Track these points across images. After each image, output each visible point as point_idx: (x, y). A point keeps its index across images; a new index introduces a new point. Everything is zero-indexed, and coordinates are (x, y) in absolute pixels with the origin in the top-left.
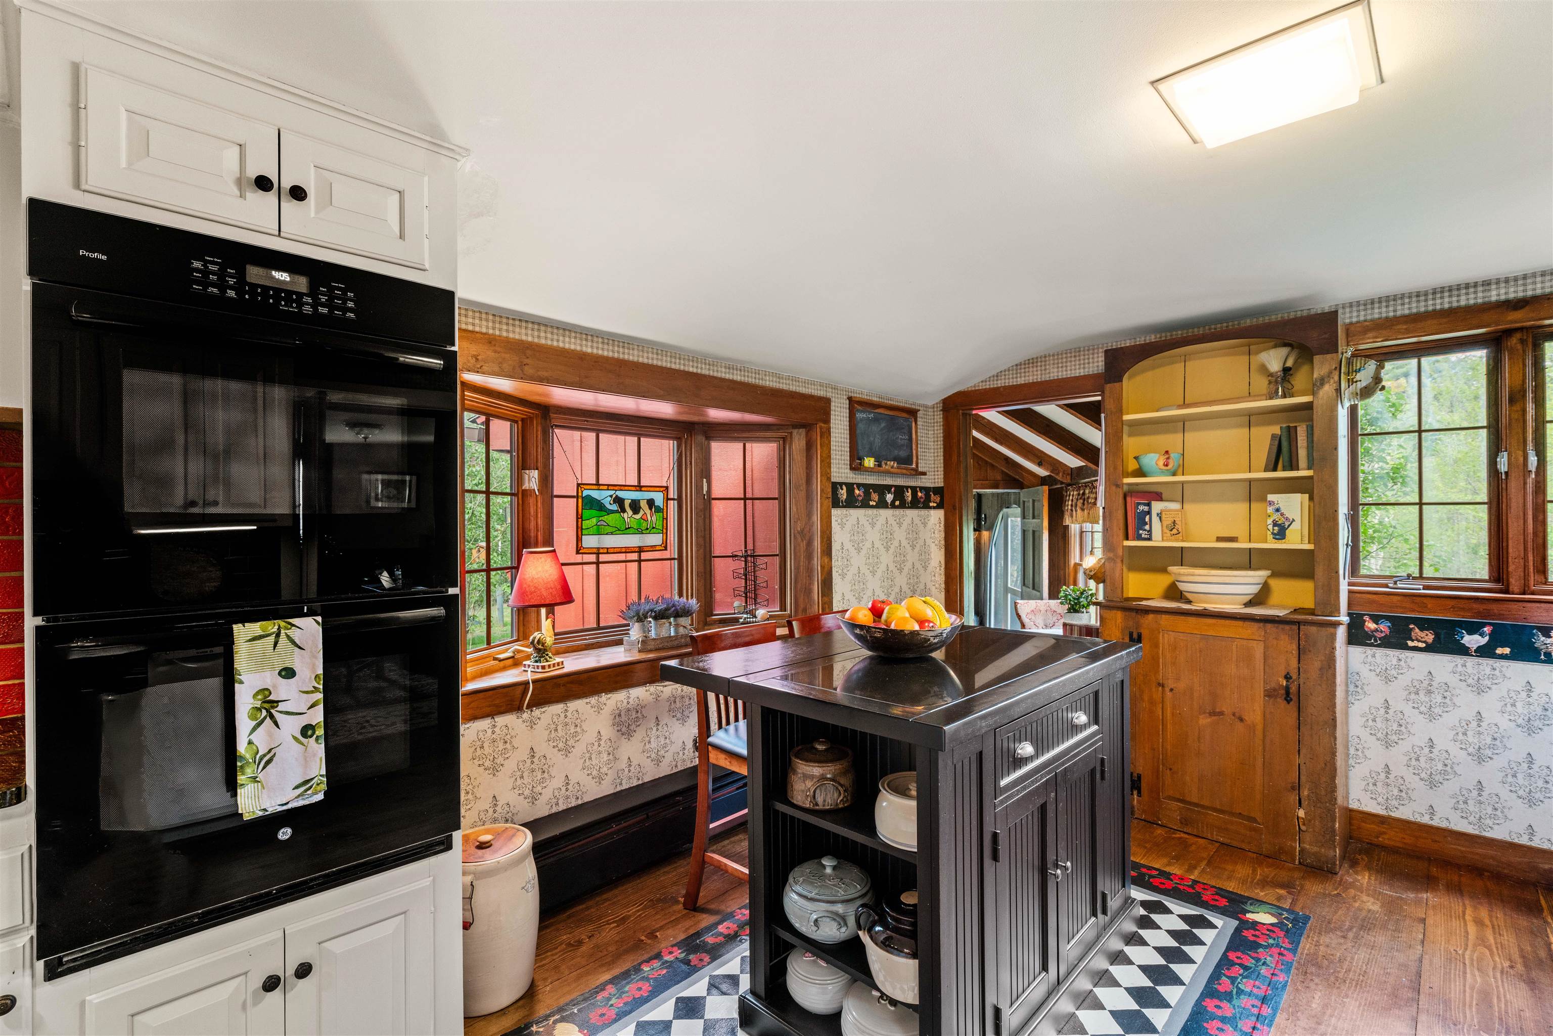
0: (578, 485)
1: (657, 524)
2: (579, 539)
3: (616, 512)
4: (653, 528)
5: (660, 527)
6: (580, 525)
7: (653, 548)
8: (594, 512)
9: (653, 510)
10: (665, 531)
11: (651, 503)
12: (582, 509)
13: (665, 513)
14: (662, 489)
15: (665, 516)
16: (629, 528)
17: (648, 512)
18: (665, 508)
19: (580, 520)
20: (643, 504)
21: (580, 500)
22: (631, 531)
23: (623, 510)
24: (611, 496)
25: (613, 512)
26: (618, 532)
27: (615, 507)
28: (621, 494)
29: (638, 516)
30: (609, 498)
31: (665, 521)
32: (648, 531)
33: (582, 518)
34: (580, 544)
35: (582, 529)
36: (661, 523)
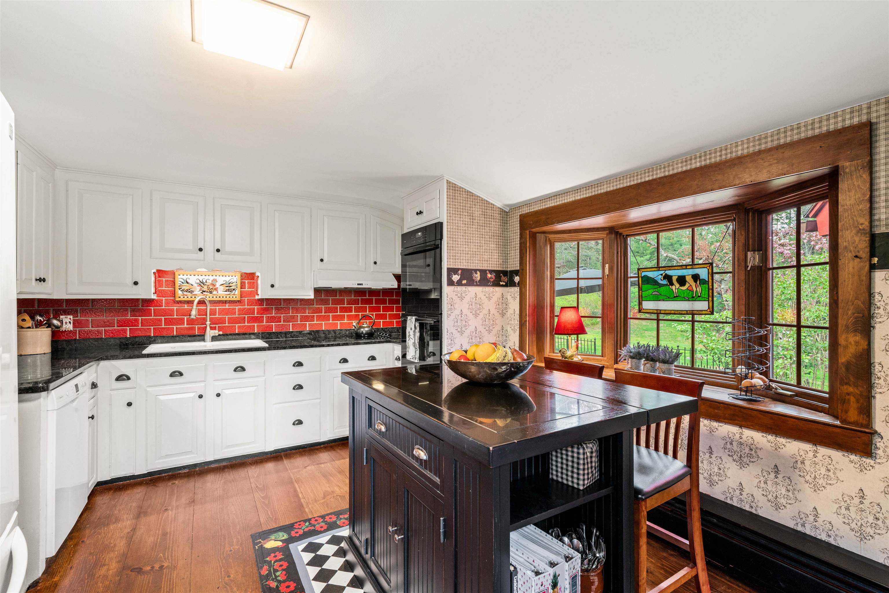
0: (639, 269)
1: (703, 293)
2: (640, 304)
3: (666, 285)
4: (699, 296)
5: (706, 296)
6: (640, 295)
7: (700, 313)
8: (649, 286)
9: (698, 282)
10: (710, 299)
11: (696, 277)
12: (642, 284)
13: (710, 284)
14: (706, 266)
15: (711, 287)
16: (677, 296)
17: (693, 284)
18: (710, 281)
19: (641, 291)
20: (689, 279)
21: (640, 279)
22: (679, 298)
23: (672, 284)
24: (662, 275)
25: (664, 285)
26: (668, 299)
27: (665, 282)
28: (669, 273)
29: (684, 288)
30: (660, 276)
31: (711, 291)
32: (694, 299)
33: (641, 290)
34: (641, 306)
35: (642, 297)
36: (707, 292)
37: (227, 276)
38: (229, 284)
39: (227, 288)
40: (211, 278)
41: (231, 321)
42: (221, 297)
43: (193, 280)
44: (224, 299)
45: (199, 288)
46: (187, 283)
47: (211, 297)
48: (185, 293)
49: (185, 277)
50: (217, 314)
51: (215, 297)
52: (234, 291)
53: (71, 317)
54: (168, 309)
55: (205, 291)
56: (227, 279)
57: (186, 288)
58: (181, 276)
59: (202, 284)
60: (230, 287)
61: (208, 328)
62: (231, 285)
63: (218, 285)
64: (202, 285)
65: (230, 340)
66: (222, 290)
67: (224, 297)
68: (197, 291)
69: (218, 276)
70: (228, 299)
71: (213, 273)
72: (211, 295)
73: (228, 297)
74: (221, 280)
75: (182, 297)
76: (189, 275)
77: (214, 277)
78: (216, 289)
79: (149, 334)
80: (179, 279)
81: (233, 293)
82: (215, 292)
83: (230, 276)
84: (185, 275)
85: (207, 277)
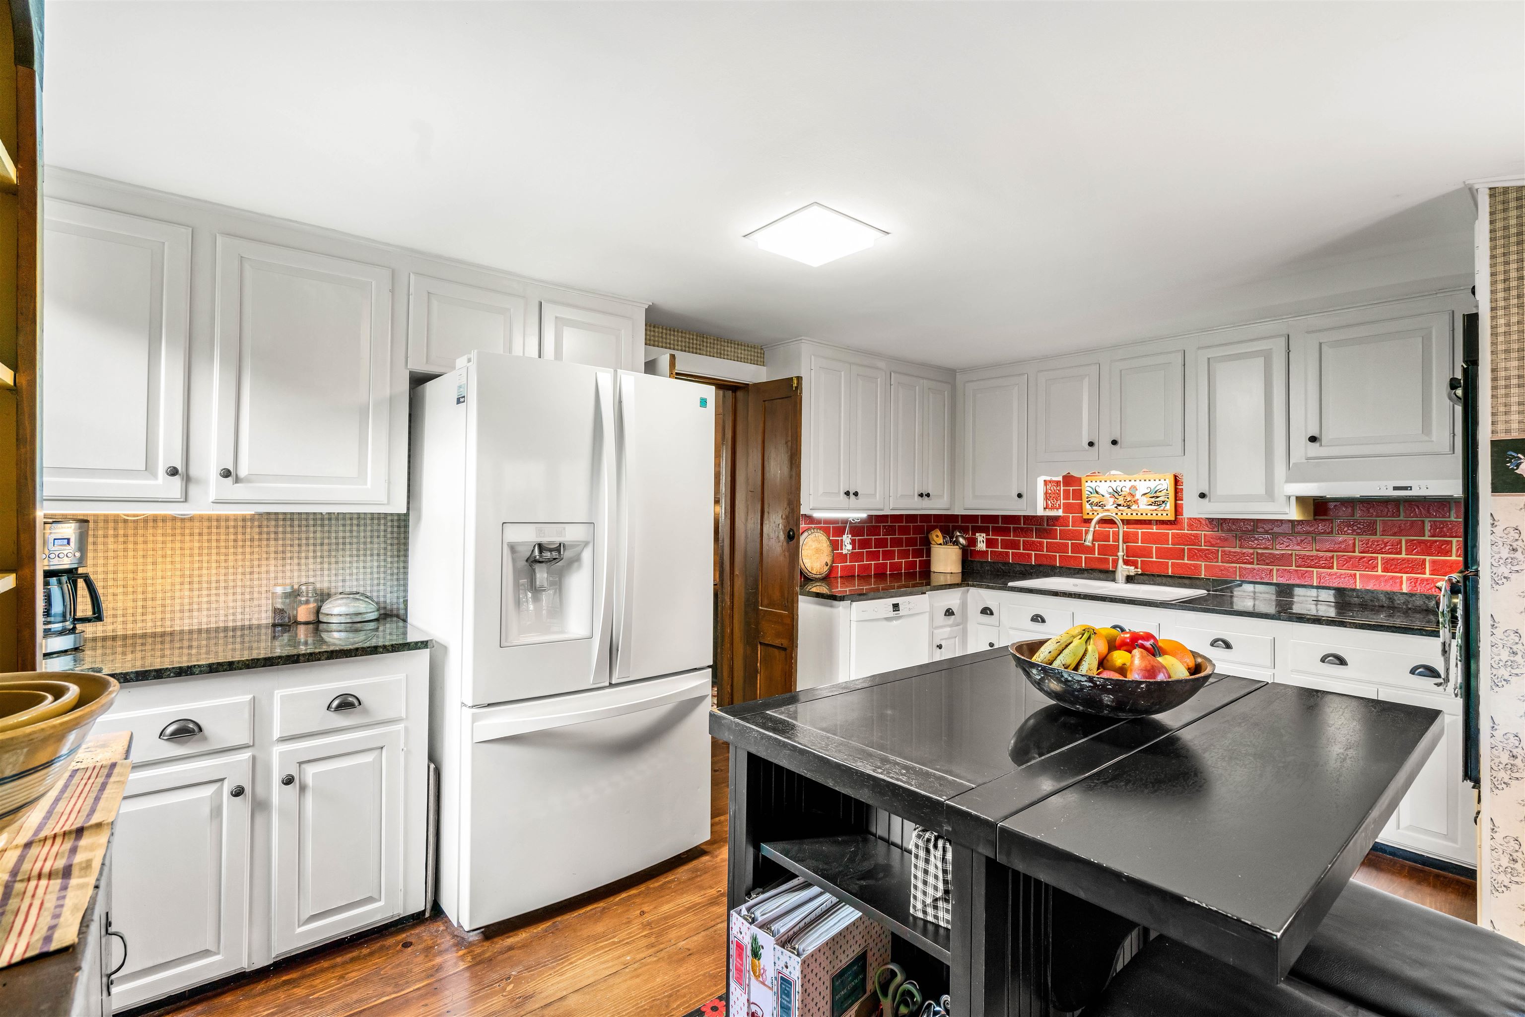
37: (1152, 480)
38: (1156, 492)
39: (1153, 500)
40: (1128, 484)
41: (1161, 553)
42: (1144, 514)
43: (1104, 488)
44: (1149, 517)
45: (1112, 500)
46: (1097, 492)
47: (1129, 514)
48: (1095, 508)
49: (1093, 485)
50: (1140, 541)
51: (1134, 514)
52: (1164, 505)
53: (984, 535)
54: (1075, 530)
55: (1120, 505)
56: (1152, 485)
57: (1096, 500)
58: (1089, 484)
59: (1116, 493)
60: (1157, 497)
61: (1121, 562)
62: (1158, 494)
63: (1138, 496)
64: (1116, 495)
65: (1159, 584)
66: (1145, 502)
67: (1149, 514)
68: (1110, 504)
69: (1138, 481)
70: (1154, 517)
71: (1130, 477)
72: (1129, 511)
73: (1154, 514)
74: (1143, 487)
75: (1091, 514)
76: (1098, 481)
77: (1133, 483)
78: (1136, 502)
79: (1054, 563)
80: (1087, 487)
81: (1162, 508)
82: (1134, 507)
83: (1157, 480)
84: (1094, 482)
85: (1123, 484)
